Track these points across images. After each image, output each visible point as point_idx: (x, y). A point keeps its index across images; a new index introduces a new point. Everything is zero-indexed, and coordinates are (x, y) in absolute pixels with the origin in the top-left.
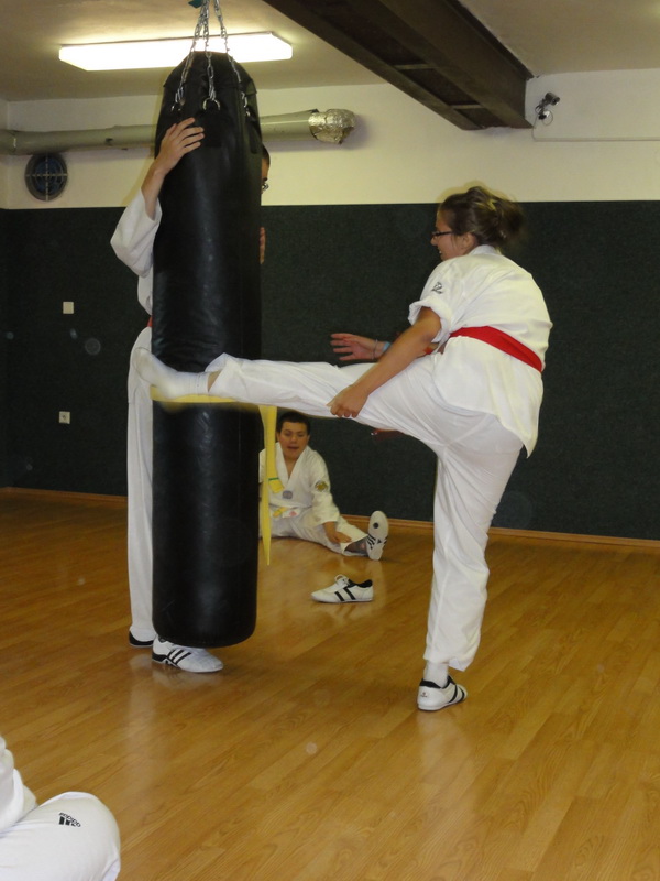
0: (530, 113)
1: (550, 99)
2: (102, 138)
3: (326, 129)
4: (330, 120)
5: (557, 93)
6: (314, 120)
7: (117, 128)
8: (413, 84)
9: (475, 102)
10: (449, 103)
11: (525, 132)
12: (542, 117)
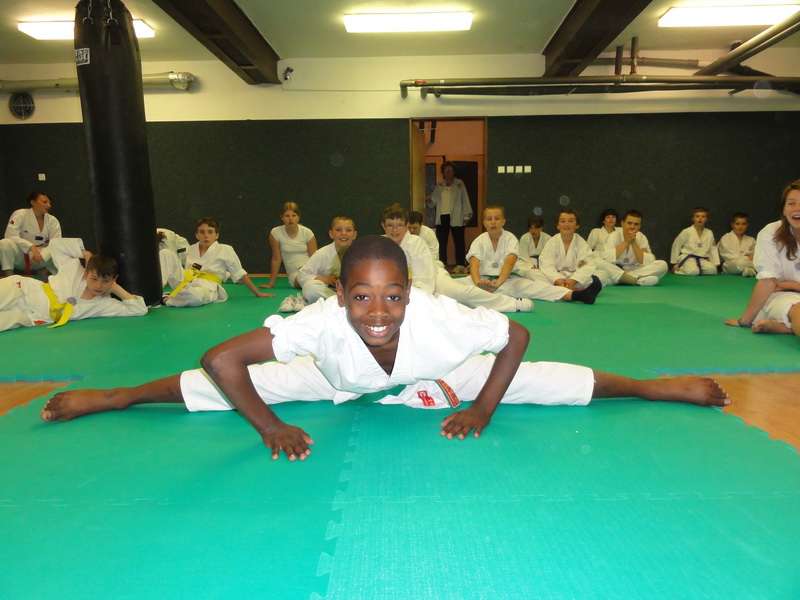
0: (280, 76)
1: (289, 70)
2: (53, 84)
3: (179, 81)
4: (180, 77)
5: (291, 67)
6: (171, 76)
7: (61, 79)
8: (218, 49)
9: (252, 65)
10: (239, 65)
11: (278, 86)
12: (286, 79)
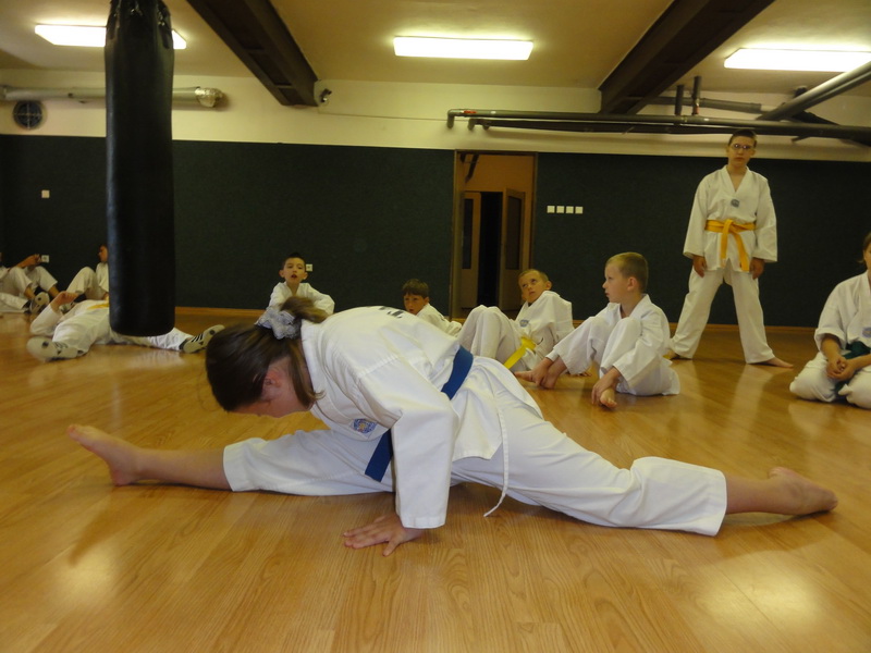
0: (317, 98)
1: (327, 92)
2: (66, 93)
3: (206, 98)
4: (208, 93)
5: (330, 89)
6: (198, 92)
8: (256, 65)
9: (289, 84)
10: (276, 83)
11: (314, 108)
12: (323, 101)
